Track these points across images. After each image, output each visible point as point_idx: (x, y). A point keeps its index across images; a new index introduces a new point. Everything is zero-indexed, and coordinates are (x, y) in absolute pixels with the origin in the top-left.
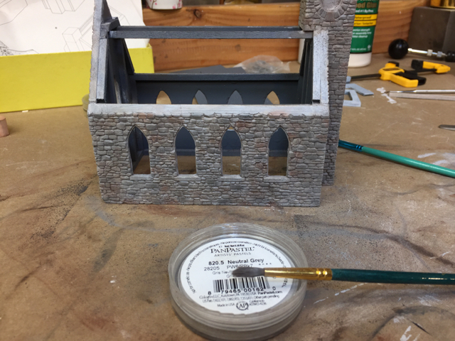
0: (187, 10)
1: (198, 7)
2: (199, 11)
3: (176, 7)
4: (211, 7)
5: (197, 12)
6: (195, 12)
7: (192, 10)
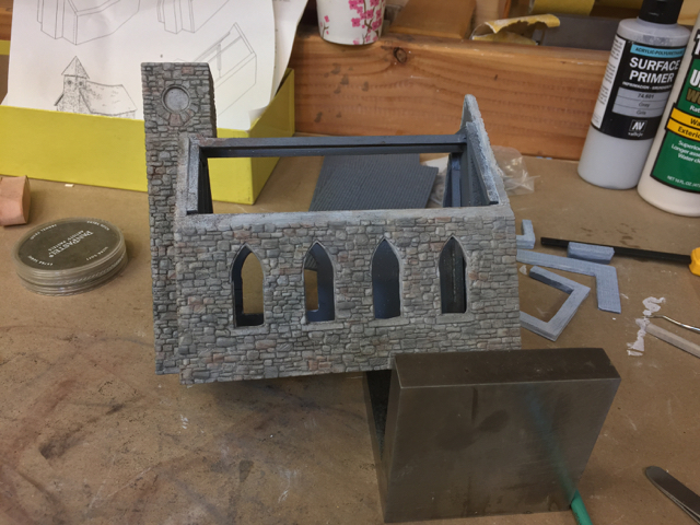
3: (361, 42)
4: (426, 47)
5: (400, 52)
6: (396, 51)
7: (391, 48)
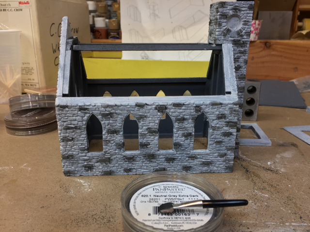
0: (260, 42)
1: (268, 41)
2: (269, 43)
3: (253, 40)
5: (267, 43)
6: (266, 43)
7: (264, 42)
